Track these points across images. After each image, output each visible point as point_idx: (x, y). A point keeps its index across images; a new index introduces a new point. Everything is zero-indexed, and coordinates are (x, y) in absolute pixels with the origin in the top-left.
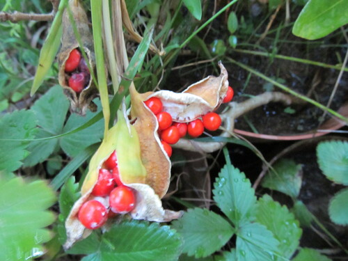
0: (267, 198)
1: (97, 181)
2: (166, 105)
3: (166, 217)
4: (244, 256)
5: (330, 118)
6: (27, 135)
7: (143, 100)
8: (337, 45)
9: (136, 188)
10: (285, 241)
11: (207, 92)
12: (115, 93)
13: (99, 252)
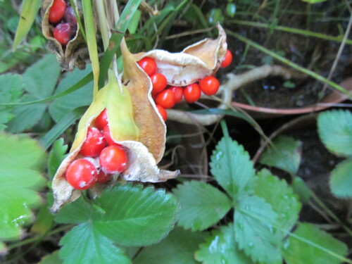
0: (265, 172)
1: (86, 138)
2: (161, 67)
3: (161, 176)
4: (242, 229)
5: (331, 92)
6: (12, 99)
7: (135, 61)
8: (339, 19)
9: (128, 146)
10: (284, 215)
11: (204, 54)
12: (105, 49)
13: (90, 221)
